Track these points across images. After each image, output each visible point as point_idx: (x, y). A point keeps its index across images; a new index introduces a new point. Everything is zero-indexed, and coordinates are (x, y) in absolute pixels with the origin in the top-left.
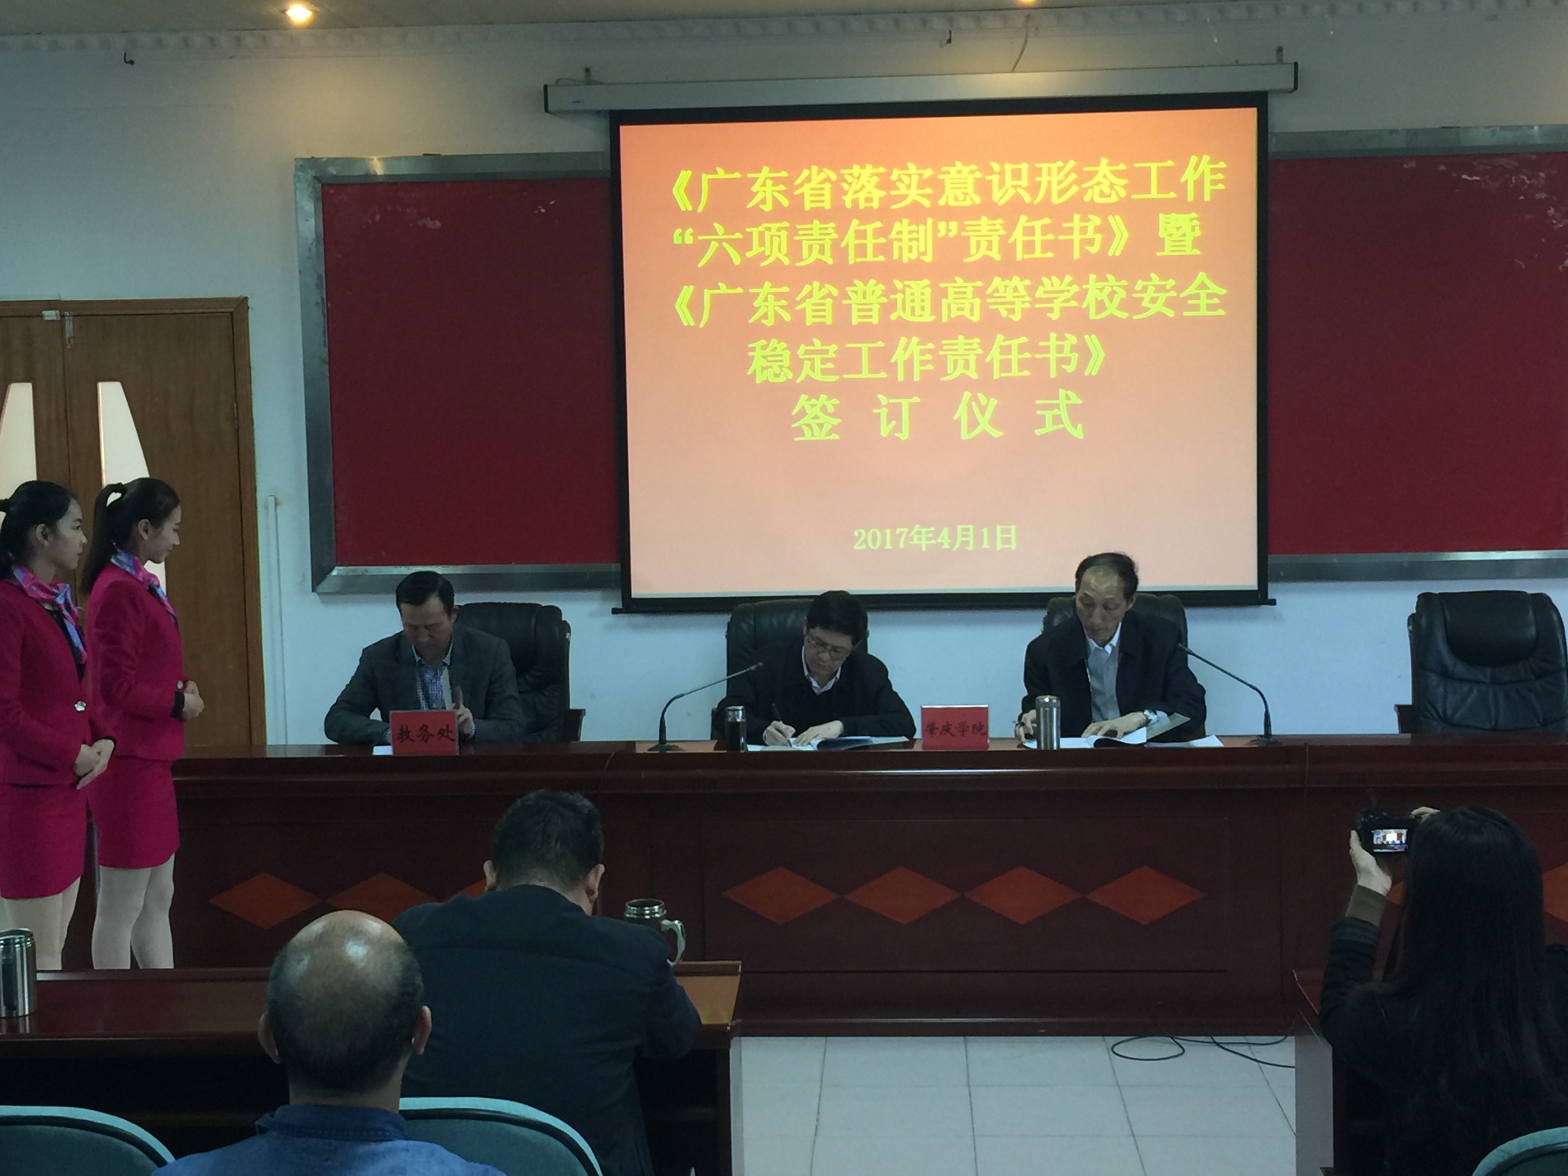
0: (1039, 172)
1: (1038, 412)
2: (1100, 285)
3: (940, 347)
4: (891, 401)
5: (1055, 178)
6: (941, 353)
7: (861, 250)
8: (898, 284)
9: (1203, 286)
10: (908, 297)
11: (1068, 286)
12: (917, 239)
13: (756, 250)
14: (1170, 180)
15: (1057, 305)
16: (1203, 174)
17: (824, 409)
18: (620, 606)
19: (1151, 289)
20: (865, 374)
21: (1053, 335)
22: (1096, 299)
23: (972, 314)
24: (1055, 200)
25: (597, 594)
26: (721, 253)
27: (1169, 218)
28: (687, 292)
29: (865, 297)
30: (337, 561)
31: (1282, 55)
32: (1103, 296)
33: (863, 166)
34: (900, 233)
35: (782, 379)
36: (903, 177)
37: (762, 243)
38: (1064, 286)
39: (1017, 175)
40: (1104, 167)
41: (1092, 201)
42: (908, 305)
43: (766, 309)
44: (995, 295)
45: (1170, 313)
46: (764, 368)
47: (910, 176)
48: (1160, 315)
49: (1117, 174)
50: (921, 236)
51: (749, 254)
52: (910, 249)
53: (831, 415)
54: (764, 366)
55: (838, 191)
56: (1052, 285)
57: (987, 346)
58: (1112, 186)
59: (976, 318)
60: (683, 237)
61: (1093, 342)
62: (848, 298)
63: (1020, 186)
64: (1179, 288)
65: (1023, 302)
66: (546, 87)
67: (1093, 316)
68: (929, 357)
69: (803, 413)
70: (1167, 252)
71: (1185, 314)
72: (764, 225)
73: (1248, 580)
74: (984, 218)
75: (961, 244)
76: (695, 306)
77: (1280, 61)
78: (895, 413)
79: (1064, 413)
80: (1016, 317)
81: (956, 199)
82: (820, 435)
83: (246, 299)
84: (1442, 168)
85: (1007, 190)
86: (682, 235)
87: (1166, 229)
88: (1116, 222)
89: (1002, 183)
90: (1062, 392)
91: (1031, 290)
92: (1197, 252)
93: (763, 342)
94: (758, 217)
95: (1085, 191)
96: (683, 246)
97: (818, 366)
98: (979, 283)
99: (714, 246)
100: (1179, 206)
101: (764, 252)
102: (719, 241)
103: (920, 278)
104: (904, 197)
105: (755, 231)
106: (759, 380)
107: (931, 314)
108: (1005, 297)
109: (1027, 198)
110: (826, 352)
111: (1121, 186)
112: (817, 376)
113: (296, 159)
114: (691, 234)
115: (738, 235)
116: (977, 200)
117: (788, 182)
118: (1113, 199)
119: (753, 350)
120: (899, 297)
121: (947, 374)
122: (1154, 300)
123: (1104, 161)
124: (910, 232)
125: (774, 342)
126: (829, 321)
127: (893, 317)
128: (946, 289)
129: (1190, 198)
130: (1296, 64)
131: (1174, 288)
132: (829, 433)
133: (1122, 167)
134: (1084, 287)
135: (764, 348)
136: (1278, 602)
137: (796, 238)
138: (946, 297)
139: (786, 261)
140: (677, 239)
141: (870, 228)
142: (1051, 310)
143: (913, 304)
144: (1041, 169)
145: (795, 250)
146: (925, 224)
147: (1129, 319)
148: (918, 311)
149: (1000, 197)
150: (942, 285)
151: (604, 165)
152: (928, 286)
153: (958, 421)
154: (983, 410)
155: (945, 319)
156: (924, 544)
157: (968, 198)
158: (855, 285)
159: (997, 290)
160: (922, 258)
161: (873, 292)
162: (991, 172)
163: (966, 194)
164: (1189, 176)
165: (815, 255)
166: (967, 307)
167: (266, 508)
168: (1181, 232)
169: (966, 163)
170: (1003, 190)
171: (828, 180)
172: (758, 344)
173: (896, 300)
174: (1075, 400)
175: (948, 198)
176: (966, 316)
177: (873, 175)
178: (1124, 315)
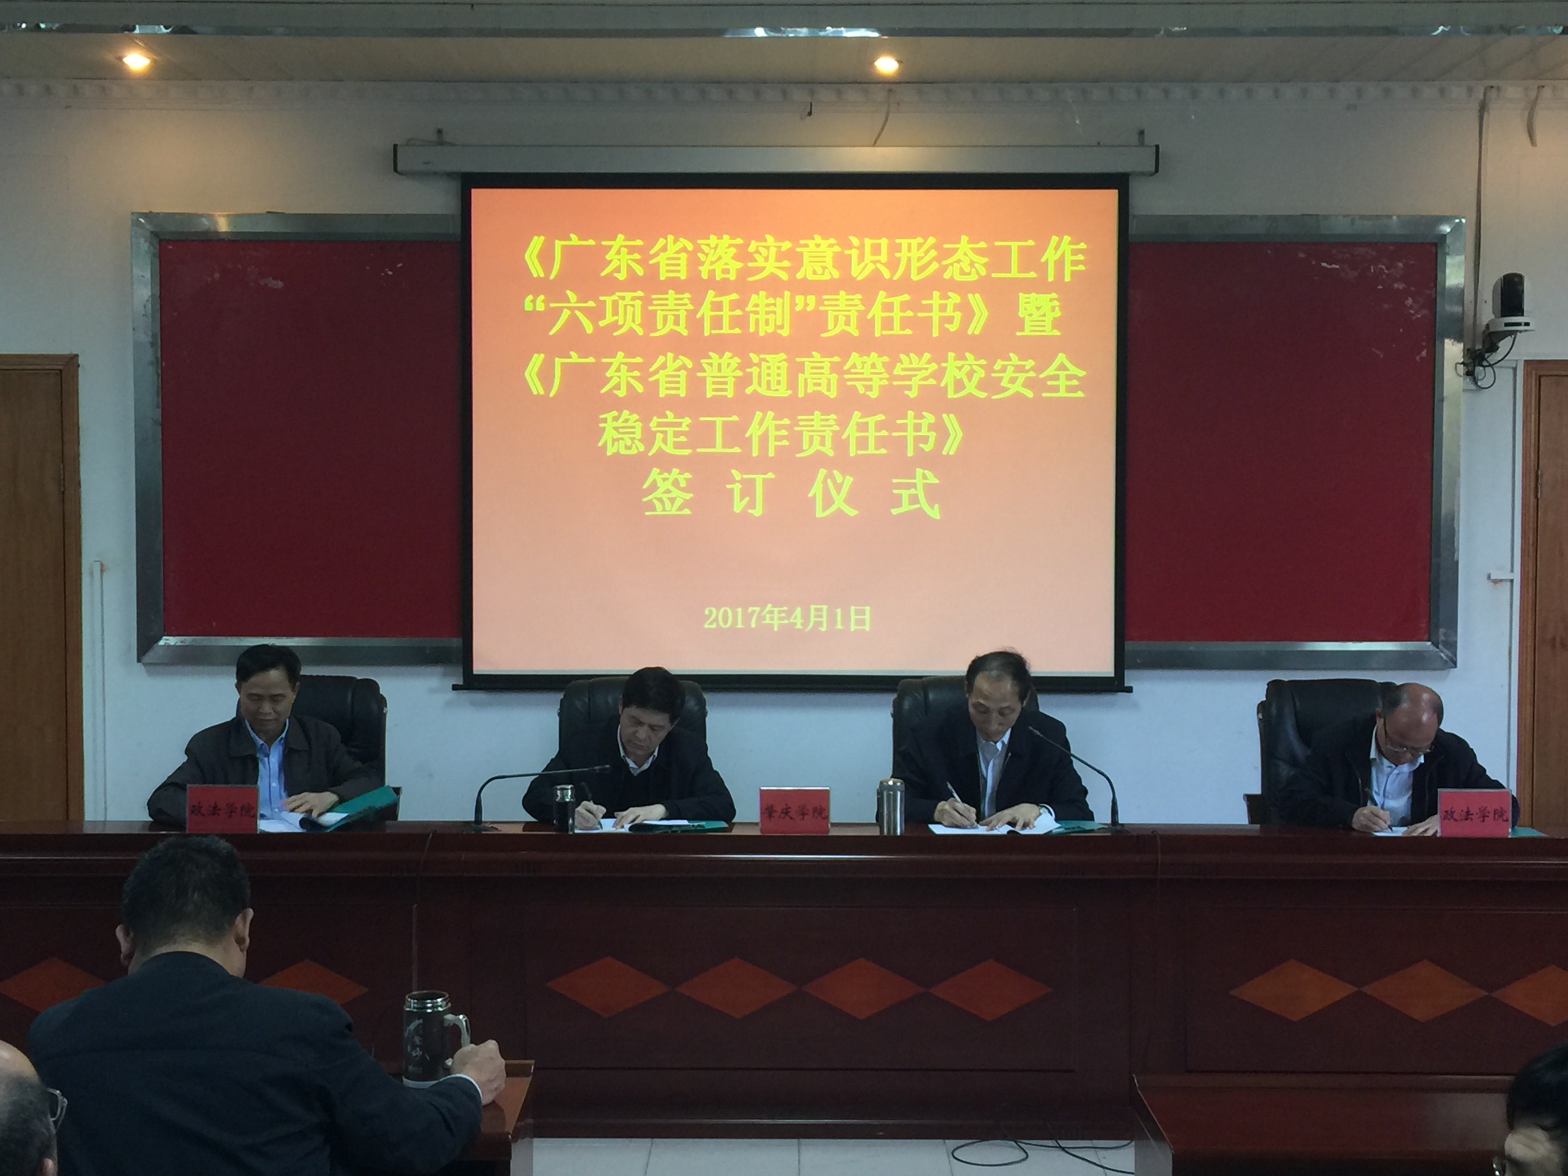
0: (898, 248)
1: (895, 491)
2: (959, 363)
3: (795, 423)
4: (745, 476)
5: (915, 254)
6: (796, 429)
7: (717, 322)
8: (754, 358)
9: (1062, 367)
10: (764, 371)
11: (927, 363)
12: (774, 313)
13: (609, 319)
14: (1030, 259)
15: (915, 382)
16: (1063, 256)
17: (676, 483)
18: (461, 683)
19: (1010, 369)
20: (719, 449)
21: (911, 413)
22: (955, 377)
23: (829, 390)
24: (915, 277)
25: (439, 669)
26: (573, 321)
27: (1029, 298)
28: (537, 360)
29: (720, 370)
30: (165, 630)
31: (1143, 139)
32: (962, 375)
33: (720, 237)
34: (757, 305)
35: (633, 451)
36: (760, 249)
37: (615, 312)
38: (923, 364)
39: (876, 250)
40: (964, 244)
41: (952, 279)
42: (764, 379)
43: (618, 380)
44: (852, 371)
45: (1029, 394)
46: (615, 440)
47: (767, 248)
48: (1018, 396)
49: (979, 252)
50: (778, 310)
51: (602, 323)
52: (767, 322)
53: (684, 490)
54: (615, 437)
55: (694, 262)
56: (911, 363)
57: (843, 423)
58: (972, 264)
59: (833, 394)
60: (533, 303)
61: (951, 421)
62: (704, 371)
63: (879, 262)
64: (1038, 369)
65: (881, 379)
66: (395, 146)
67: (951, 395)
68: (784, 432)
69: (654, 487)
70: (1027, 332)
71: (1044, 395)
72: (618, 294)
73: (1105, 668)
74: (842, 293)
75: (819, 319)
76: (546, 376)
77: (1142, 143)
78: (748, 489)
79: (920, 492)
80: (874, 394)
81: (815, 273)
82: (672, 510)
83: (77, 355)
84: (1302, 255)
85: (866, 265)
86: (534, 302)
87: (1025, 309)
88: (976, 300)
89: (861, 258)
90: (919, 472)
91: (889, 367)
92: (1057, 333)
93: (615, 413)
94: (612, 285)
95: (944, 269)
96: (534, 313)
97: (671, 439)
98: (837, 359)
99: (566, 314)
100: (1040, 286)
101: (617, 321)
102: (571, 309)
103: (775, 352)
104: (761, 270)
105: (608, 300)
106: (610, 452)
107: (787, 389)
108: (862, 373)
109: (886, 274)
110: (679, 425)
111: (981, 264)
112: (670, 449)
113: (132, 213)
114: (543, 301)
115: (591, 304)
116: (836, 275)
117: (643, 251)
118: (973, 277)
119: (605, 421)
120: (755, 370)
121: (803, 451)
122: (1013, 380)
123: (964, 238)
124: (767, 305)
125: (626, 414)
126: (682, 393)
127: (749, 391)
128: (803, 364)
129: (1051, 278)
130: (1157, 147)
131: (1033, 369)
132: (680, 508)
133: (982, 245)
134: (943, 365)
135: (616, 419)
136: (1134, 690)
137: (650, 308)
138: (803, 372)
139: (640, 332)
140: (528, 306)
141: (726, 300)
142: (909, 388)
143: (769, 378)
144: (900, 244)
145: (649, 320)
146: (782, 297)
147: (988, 399)
148: (774, 386)
149: (859, 271)
150: (798, 360)
151: (455, 229)
152: (785, 360)
153: (814, 498)
154: (839, 488)
155: (801, 394)
156: (776, 623)
157: (826, 270)
158: (710, 357)
159: (854, 366)
160: (779, 331)
161: (729, 365)
162: (850, 246)
163: (824, 268)
164: (1050, 256)
165: (670, 326)
166: (824, 382)
167: (91, 574)
168: (1041, 312)
169: (825, 236)
170: (863, 265)
171: (684, 249)
172: (609, 416)
173: (751, 373)
174: (933, 479)
175: (806, 272)
176: (823, 391)
177: (730, 246)
178: (982, 395)
